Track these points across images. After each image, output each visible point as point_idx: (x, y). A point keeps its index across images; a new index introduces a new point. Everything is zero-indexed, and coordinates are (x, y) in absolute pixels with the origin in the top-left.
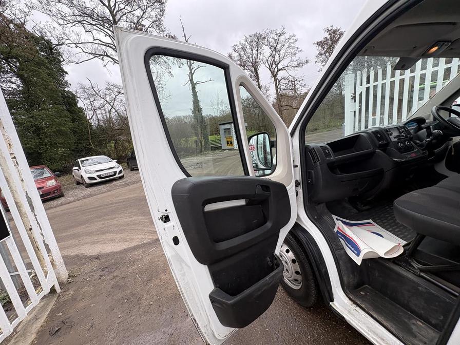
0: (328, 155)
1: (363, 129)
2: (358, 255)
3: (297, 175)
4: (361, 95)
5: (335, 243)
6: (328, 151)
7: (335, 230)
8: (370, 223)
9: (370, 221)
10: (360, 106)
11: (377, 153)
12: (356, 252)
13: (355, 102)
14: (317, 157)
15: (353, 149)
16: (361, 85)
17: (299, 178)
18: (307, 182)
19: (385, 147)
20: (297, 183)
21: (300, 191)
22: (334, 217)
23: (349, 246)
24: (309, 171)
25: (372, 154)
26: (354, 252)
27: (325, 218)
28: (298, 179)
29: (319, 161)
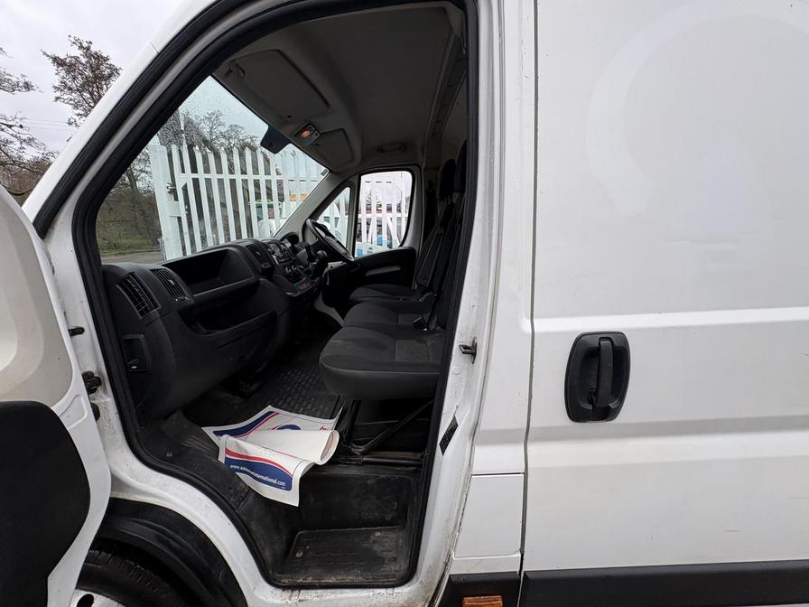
0: (175, 291)
1: (233, 238)
2: (288, 487)
3: (86, 354)
4: (185, 189)
5: (232, 491)
6: (174, 280)
7: (222, 459)
8: (272, 412)
9: (270, 408)
10: (188, 210)
11: (261, 283)
12: (283, 484)
13: (176, 199)
14: (149, 295)
15: (219, 279)
16: (183, 172)
17: (96, 363)
18: (127, 368)
19: (269, 273)
20: (91, 382)
21: (107, 400)
22: (209, 431)
23: (265, 478)
24: (129, 337)
25: (255, 286)
26: (279, 487)
27: (192, 443)
28: (91, 368)
29: (156, 307)
